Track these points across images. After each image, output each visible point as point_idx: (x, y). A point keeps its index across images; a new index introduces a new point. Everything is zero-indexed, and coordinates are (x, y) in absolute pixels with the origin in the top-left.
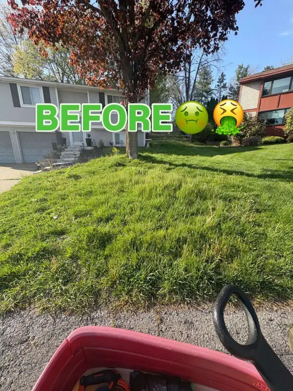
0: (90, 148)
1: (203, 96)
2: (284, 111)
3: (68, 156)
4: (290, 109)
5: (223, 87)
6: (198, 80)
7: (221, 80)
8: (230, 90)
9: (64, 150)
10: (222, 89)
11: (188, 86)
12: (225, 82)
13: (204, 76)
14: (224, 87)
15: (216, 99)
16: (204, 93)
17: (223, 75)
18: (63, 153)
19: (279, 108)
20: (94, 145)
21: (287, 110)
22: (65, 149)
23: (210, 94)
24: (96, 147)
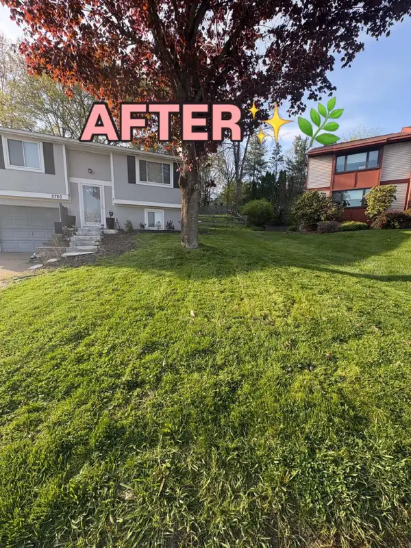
0: (112, 231)
1: (255, 169)
2: (362, 192)
3: (82, 242)
4: (371, 190)
5: (279, 160)
6: (249, 149)
7: (277, 152)
8: (288, 164)
9: (75, 234)
10: (278, 162)
11: (237, 155)
12: (281, 154)
13: (256, 146)
14: (281, 159)
15: (272, 173)
16: (257, 166)
17: (278, 146)
18: (73, 238)
19: (356, 188)
20: (118, 227)
21: (367, 191)
22: (77, 233)
23: (264, 168)
24: (121, 230)
